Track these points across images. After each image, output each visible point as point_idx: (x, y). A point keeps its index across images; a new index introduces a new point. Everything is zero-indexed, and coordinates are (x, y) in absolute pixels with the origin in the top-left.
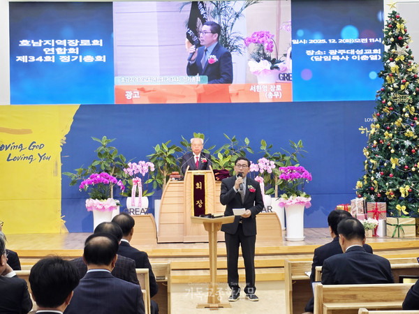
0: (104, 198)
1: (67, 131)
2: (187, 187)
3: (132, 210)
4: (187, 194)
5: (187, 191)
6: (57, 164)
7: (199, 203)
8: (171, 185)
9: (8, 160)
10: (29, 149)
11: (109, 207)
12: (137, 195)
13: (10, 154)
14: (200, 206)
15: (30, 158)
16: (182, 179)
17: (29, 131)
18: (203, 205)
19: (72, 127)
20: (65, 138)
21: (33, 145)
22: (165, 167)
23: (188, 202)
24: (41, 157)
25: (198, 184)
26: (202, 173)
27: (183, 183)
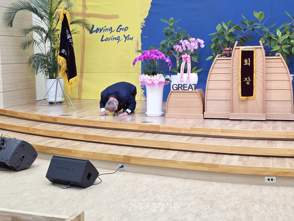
0: (154, 74)
1: (146, 15)
2: (235, 64)
3: (180, 86)
4: (234, 71)
5: (235, 67)
6: (138, 44)
7: (247, 80)
8: (218, 62)
9: (102, 41)
10: (117, 31)
11: (158, 82)
12: (185, 71)
13: (103, 36)
14: (248, 83)
15: (118, 39)
16: (230, 56)
17: (116, 17)
18: (252, 82)
19: (150, 12)
20: (144, 22)
21: (120, 28)
23: (235, 79)
24: (126, 38)
25: (246, 61)
26: (251, 49)
27: (231, 59)
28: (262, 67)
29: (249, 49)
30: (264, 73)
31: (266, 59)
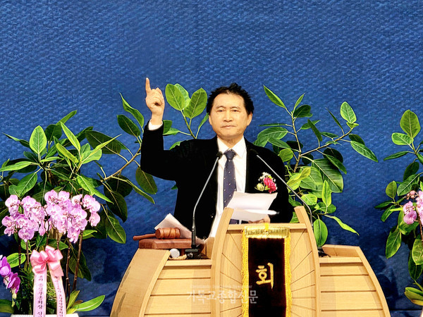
8: (168, 273)
26: (277, 232)
27: (210, 267)
28: (309, 292)
29: (272, 232)
30: (318, 310)
31: (322, 265)
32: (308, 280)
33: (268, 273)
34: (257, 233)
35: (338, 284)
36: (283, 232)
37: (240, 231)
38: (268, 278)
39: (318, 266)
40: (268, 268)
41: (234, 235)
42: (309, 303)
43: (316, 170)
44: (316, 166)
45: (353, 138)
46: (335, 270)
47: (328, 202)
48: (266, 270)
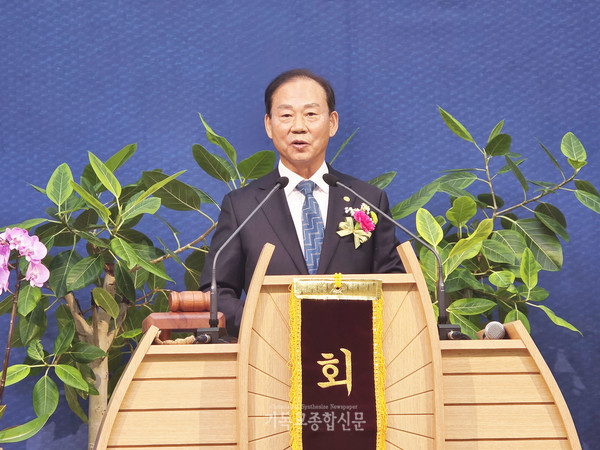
4: (262, 427)
22: (105, 297)
25: (328, 362)
26: (358, 290)
27: (234, 356)
28: (421, 404)
29: (348, 290)
30: (438, 439)
31: (445, 353)
32: (419, 382)
33: (341, 366)
34: (319, 290)
35: (482, 389)
36: (368, 289)
37: (286, 288)
38: (342, 376)
39: (437, 354)
40: (341, 357)
41: (276, 296)
42: (421, 424)
43: (518, 235)
44: (519, 229)
45: (580, 186)
46: (475, 364)
47: (532, 282)
48: (336, 361)
